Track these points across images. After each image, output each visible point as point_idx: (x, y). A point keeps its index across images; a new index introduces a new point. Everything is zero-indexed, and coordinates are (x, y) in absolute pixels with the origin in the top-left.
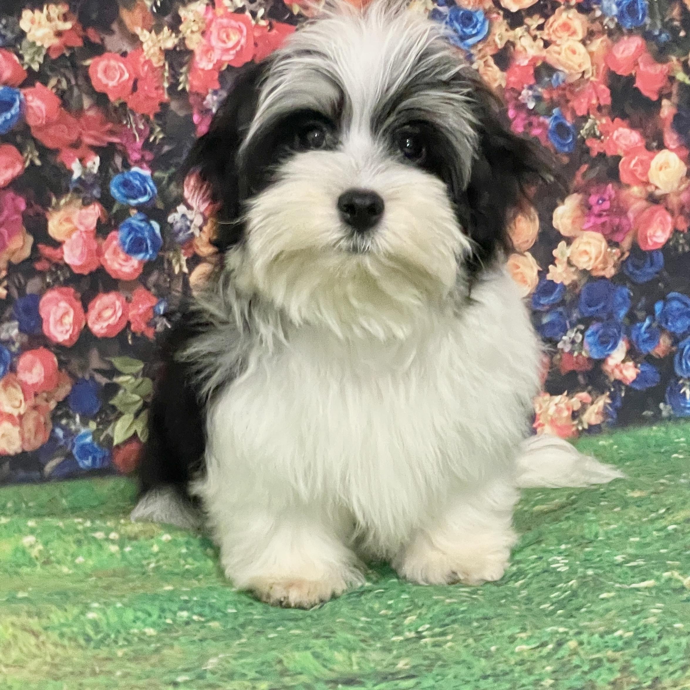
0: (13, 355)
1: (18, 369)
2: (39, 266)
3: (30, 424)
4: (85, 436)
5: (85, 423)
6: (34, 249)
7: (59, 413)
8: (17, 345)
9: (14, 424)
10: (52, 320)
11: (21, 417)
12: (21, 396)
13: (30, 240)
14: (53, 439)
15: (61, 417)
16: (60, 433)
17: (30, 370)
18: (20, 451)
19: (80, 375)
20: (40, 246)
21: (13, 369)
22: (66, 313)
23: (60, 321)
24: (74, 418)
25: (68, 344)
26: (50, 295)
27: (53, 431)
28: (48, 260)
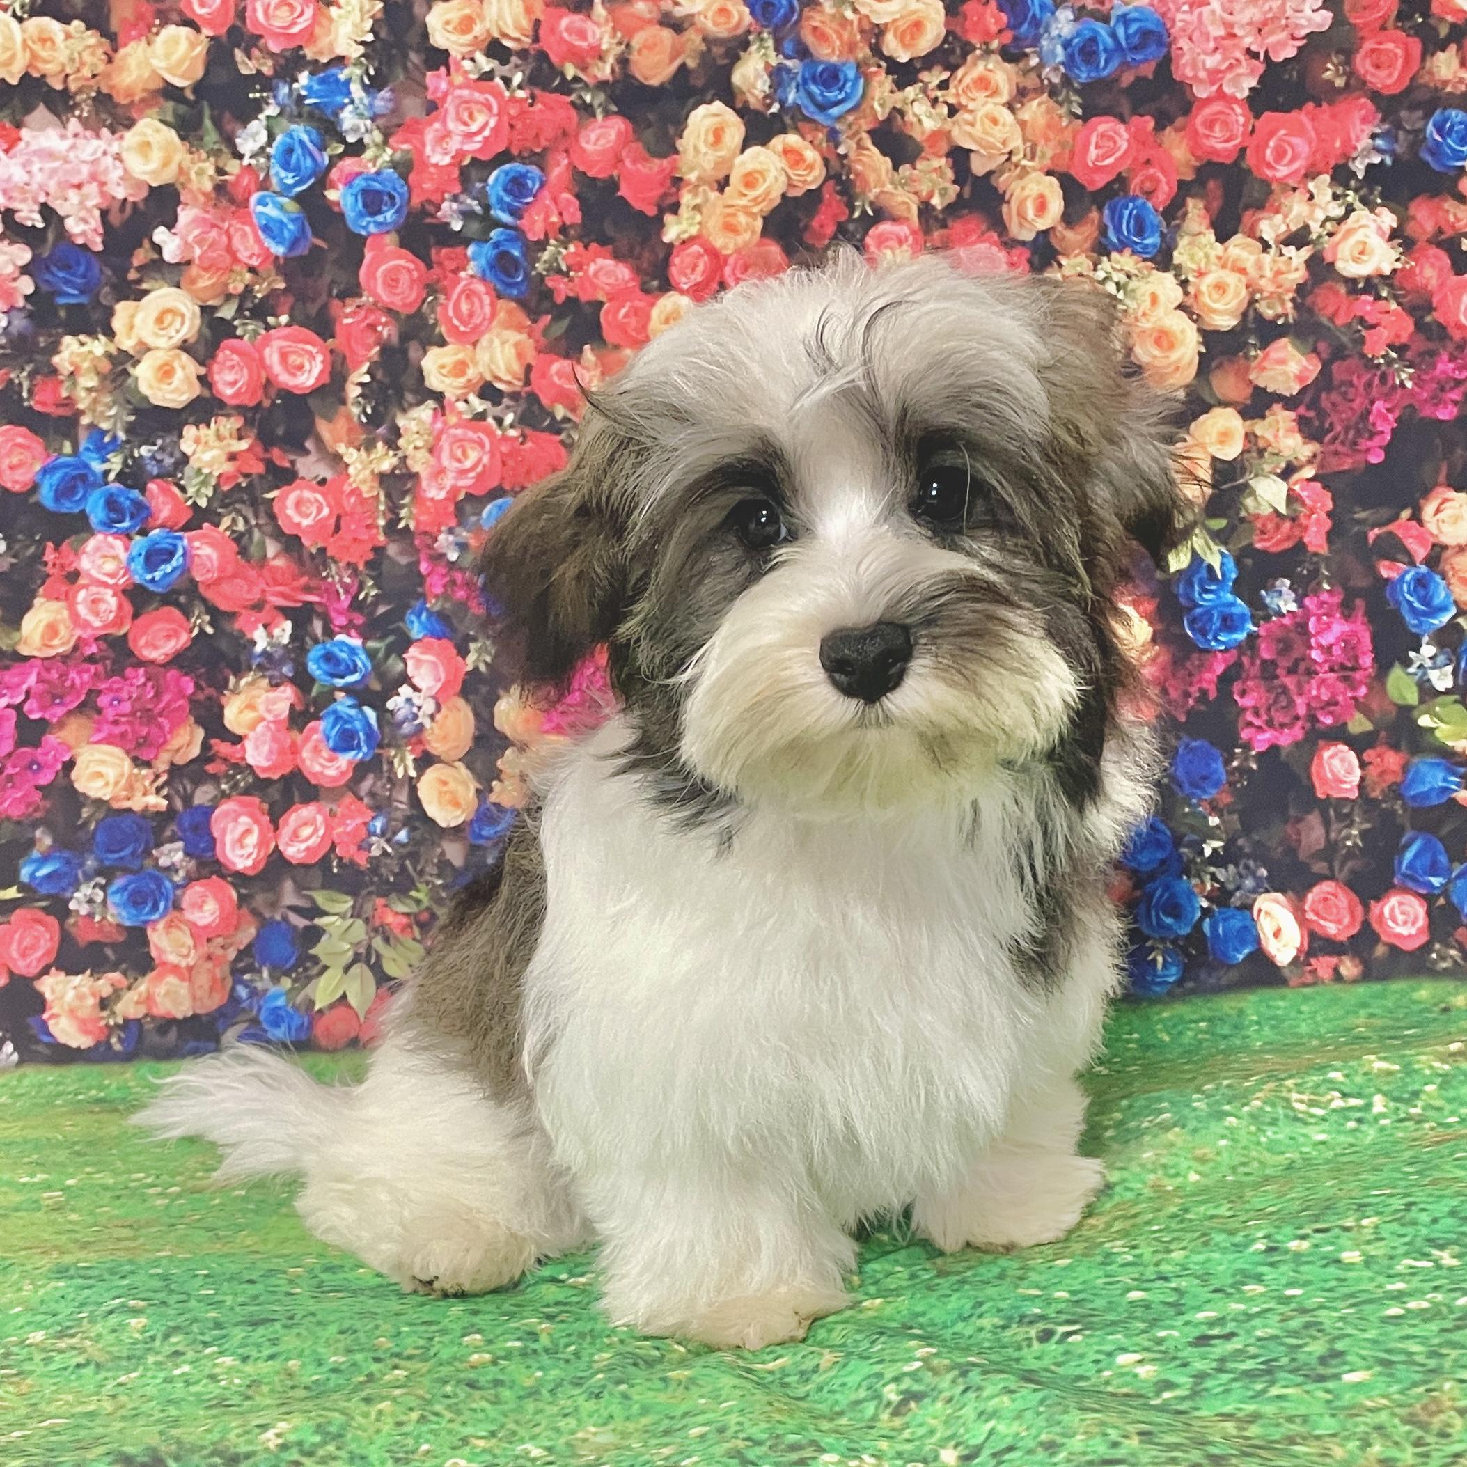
0: (177, 886)
1: (184, 905)
2: (210, 768)
3: (203, 980)
4: (277, 997)
5: (275, 979)
6: (205, 746)
7: (241, 965)
8: (182, 873)
9: (183, 980)
10: (229, 839)
11: (190, 969)
12: (190, 942)
13: (200, 733)
14: (233, 998)
15: (244, 971)
16: (242, 992)
17: (200, 907)
18: (190, 1014)
19: (267, 915)
20: (213, 741)
21: (177, 907)
22: (248, 832)
23: (240, 841)
24: (260, 972)
25: (251, 873)
26: (225, 807)
27: (233, 989)
28: (225, 760)
